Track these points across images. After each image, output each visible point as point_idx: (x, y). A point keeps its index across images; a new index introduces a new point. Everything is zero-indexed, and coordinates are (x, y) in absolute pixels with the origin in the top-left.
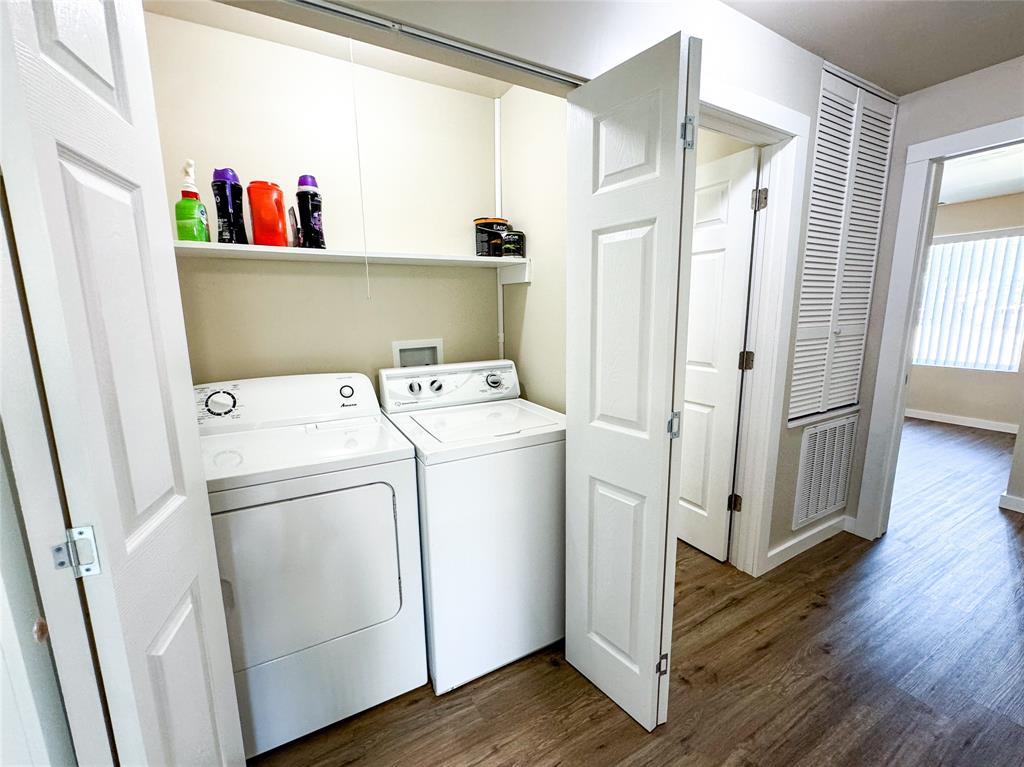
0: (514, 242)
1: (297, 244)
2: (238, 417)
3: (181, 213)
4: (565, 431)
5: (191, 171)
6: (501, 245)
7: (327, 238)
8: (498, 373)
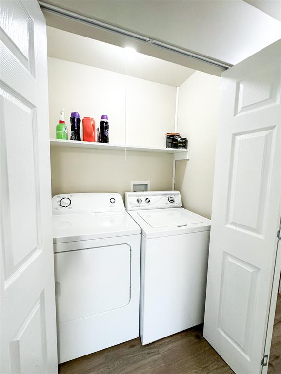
0: (183, 143)
1: (99, 141)
2: (71, 208)
3: (58, 129)
4: (210, 226)
5: (63, 113)
6: (177, 144)
7: (110, 139)
8: (173, 196)
